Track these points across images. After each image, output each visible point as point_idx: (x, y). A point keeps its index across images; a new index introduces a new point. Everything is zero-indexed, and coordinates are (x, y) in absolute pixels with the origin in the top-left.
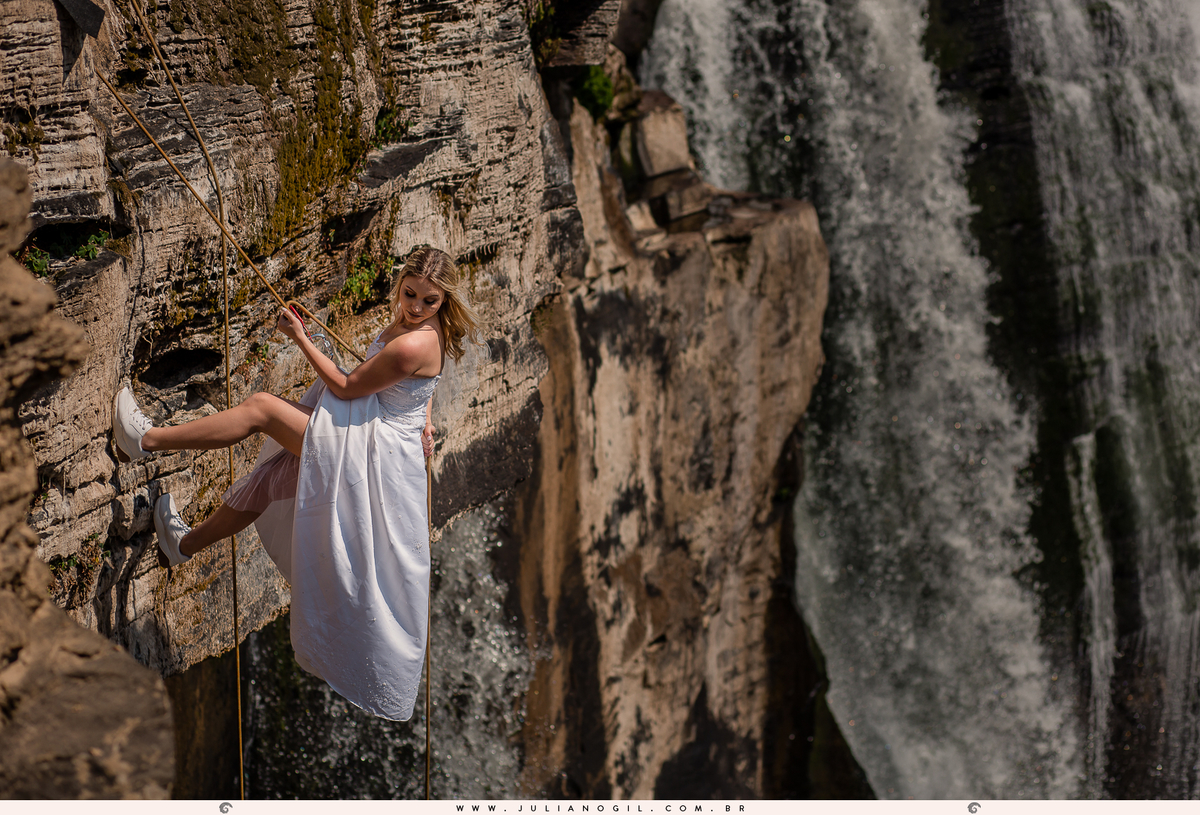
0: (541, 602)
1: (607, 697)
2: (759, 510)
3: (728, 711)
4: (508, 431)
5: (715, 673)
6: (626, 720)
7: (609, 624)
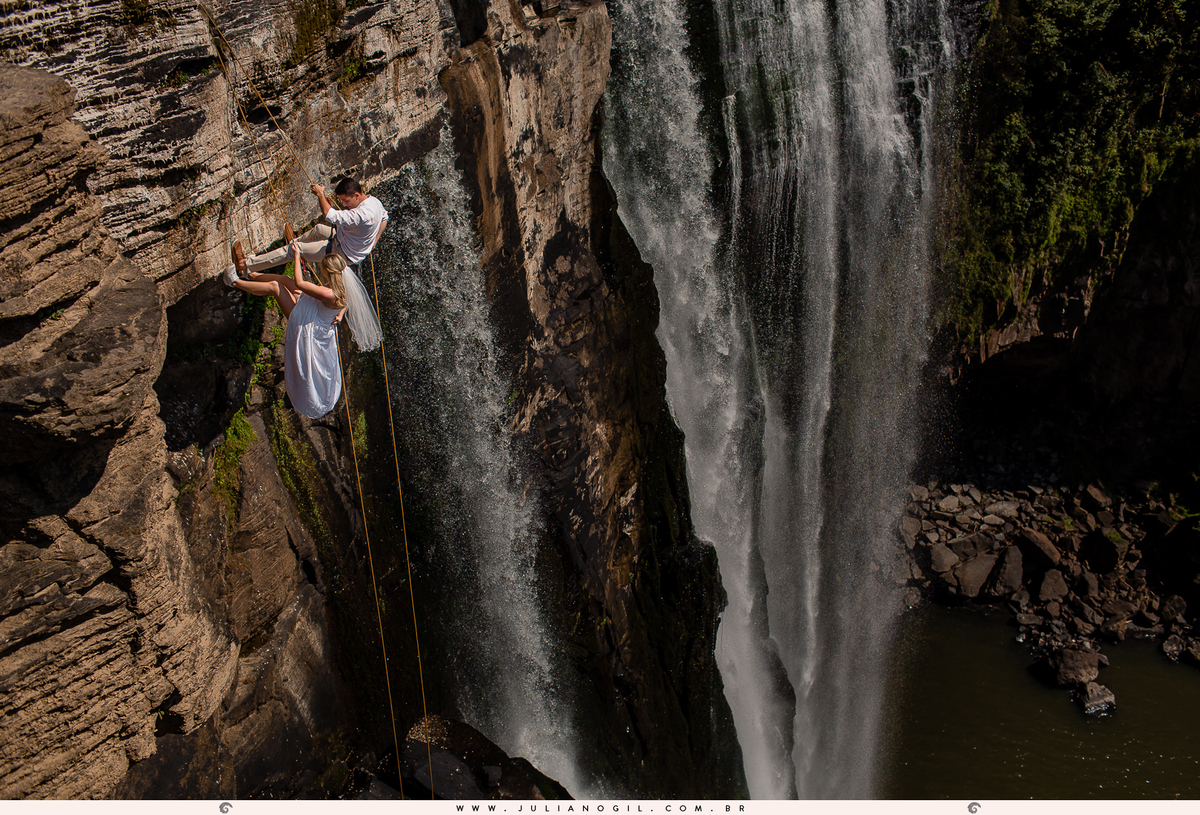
0: (488, 180)
1: (520, 216)
2: (584, 136)
3: (575, 218)
4: (429, 127)
5: (568, 202)
6: (529, 225)
7: (520, 187)
